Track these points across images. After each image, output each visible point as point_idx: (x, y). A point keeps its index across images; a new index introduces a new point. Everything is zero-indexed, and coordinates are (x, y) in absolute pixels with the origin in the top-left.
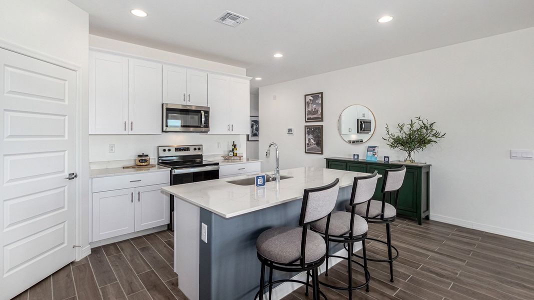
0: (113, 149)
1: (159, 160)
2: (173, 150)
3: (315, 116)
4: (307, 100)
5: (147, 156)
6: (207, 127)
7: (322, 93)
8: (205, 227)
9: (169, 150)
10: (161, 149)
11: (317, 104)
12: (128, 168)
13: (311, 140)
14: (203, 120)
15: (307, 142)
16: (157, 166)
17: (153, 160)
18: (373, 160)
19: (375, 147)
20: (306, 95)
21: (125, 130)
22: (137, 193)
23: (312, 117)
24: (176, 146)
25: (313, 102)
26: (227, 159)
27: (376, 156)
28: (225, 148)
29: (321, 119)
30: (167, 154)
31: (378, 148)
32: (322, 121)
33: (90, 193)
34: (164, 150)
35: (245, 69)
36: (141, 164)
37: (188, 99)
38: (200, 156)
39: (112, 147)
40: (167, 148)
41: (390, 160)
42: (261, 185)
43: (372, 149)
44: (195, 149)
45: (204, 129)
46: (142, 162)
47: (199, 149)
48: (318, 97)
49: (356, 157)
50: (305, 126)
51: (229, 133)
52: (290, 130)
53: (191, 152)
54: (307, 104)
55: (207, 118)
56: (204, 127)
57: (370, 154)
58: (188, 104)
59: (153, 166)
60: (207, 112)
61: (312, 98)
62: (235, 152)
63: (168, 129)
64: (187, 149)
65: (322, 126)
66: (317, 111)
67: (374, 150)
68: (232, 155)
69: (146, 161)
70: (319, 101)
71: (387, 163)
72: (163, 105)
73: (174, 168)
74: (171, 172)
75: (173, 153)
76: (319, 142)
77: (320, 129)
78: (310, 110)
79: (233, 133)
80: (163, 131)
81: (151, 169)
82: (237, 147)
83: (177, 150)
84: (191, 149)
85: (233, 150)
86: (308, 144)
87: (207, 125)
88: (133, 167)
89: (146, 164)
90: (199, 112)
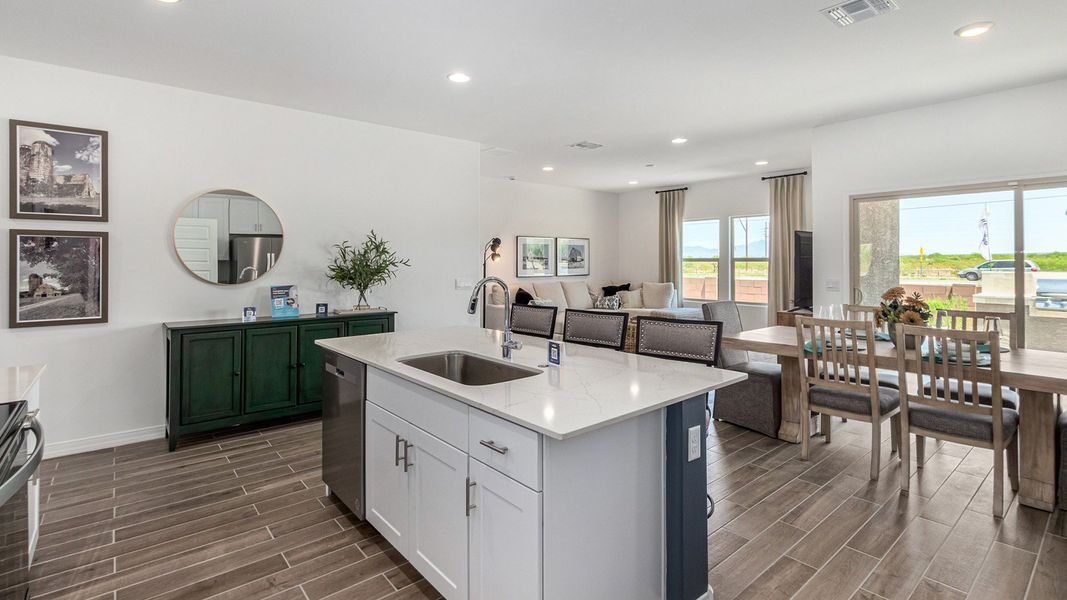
13: (47, 281)
15: (23, 288)
18: (290, 314)
19: (289, 287)
27: (294, 306)
31: (296, 288)
41: (331, 310)
43: (282, 291)
57: (280, 303)
67: (287, 294)
71: (323, 316)
86: (26, 295)
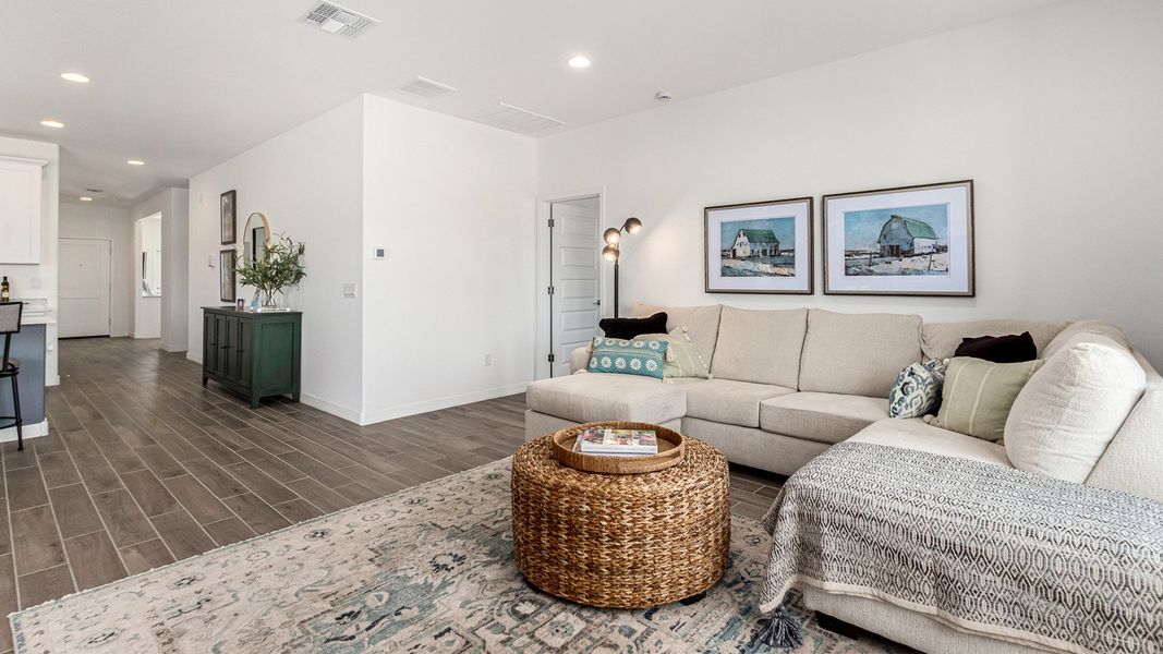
15: (223, 281)
50: (222, 252)
86: (224, 285)
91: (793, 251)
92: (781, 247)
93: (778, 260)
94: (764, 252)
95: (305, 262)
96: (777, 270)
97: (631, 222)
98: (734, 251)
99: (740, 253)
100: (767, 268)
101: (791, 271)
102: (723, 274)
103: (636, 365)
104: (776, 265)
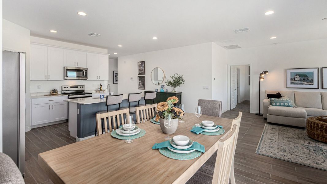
0: (40, 87)
1: (62, 92)
2: (69, 88)
3: (142, 72)
4: (139, 64)
5: (56, 90)
6: (87, 77)
7: (145, 62)
8: (79, 110)
9: (67, 88)
10: (63, 87)
11: (143, 66)
12: (47, 95)
14: (84, 74)
15: (139, 84)
16: (61, 95)
17: (59, 92)
18: (162, 91)
20: (138, 62)
21: (46, 78)
22: (52, 105)
23: (141, 72)
24: (71, 86)
25: (141, 65)
26: (97, 92)
27: (164, 89)
28: (97, 86)
29: (144, 73)
30: (66, 89)
32: (145, 74)
33: (31, 105)
34: (65, 88)
35: (107, 50)
36: (53, 94)
37: (77, 65)
38: (84, 90)
39: (39, 86)
40: (66, 87)
41: (168, 91)
42: (102, 98)
43: (163, 86)
44: (81, 87)
45: (85, 78)
46: (54, 93)
47: (83, 87)
48: (143, 63)
49: (157, 90)
50: (138, 77)
51: (98, 80)
52: (132, 78)
53: (79, 89)
54: (139, 66)
55: (86, 73)
56: (85, 77)
57: (162, 88)
58: (77, 67)
59: (59, 95)
60: (86, 71)
61: (141, 64)
62: (101, 88)
63: (67, 78)
64: (77, 87)
65: (145, 77)
66: (143, 70)
68: (100, 90)
69: (56, 92)
70: (143, 65)
72: (64, 67)
73: (69, 95)
74: (68, 97)
75: (69, 89)
76: (144, 84)
77: (144, 78)
78: (140, 69)
79: (100, 80)
80: (64, 79)
81: (58, 96)
82: (102, 86)
83: (71, 87)
84: (79, 87)
85: (100, 87)
86: (139, 85)
87: (86, 76)
88: (49, 95)
89: (56, 93)
90: (83, 70)
91: (313, 79)
92: (309, 78)
93: (308, 81)
94: (304, 79)
95: (184, 78)
96: (308, 83)
97: (265, 72)
98: (295, 79)
99: (296, 79)
100: (305, 83)
101: (312, 84)
102: (291, 84)
103: (287, 104)
104: (307, 82)
